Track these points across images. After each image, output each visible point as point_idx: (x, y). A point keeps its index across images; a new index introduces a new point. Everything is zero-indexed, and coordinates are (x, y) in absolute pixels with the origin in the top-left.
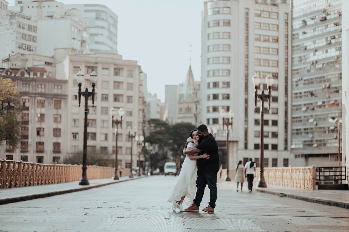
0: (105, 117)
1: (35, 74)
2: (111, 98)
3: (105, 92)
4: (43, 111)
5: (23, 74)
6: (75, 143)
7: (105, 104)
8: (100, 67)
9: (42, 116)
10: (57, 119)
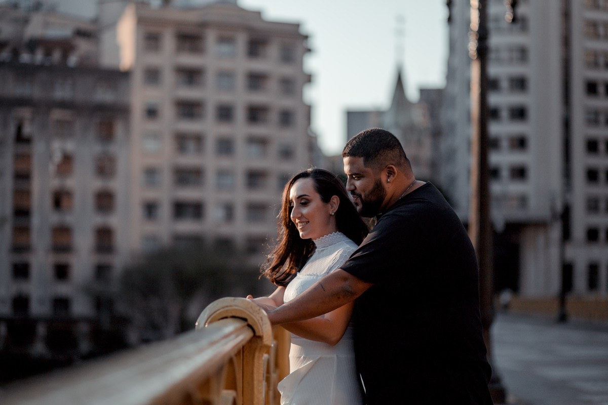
0: (225, 163)
1: (48, 53)
2: (240, 114)
3: (226, 98)
4: (70, 146)
5: (16, 53)
6: (151, 228)
7: (224, 130)
8: (211, 37)
9: (67, 159)
10: (105, 167)
